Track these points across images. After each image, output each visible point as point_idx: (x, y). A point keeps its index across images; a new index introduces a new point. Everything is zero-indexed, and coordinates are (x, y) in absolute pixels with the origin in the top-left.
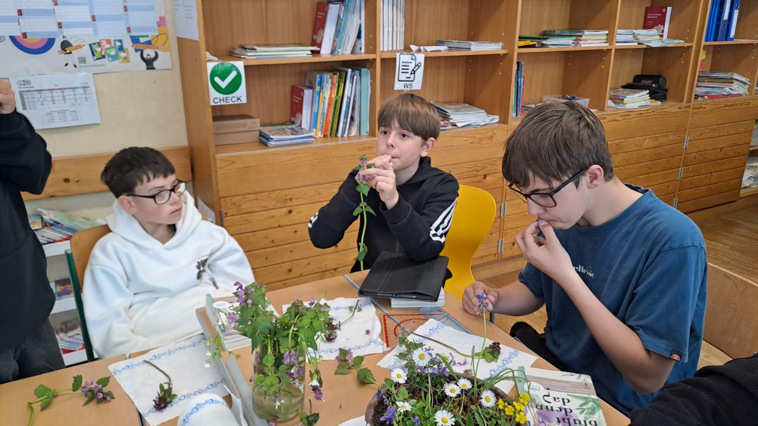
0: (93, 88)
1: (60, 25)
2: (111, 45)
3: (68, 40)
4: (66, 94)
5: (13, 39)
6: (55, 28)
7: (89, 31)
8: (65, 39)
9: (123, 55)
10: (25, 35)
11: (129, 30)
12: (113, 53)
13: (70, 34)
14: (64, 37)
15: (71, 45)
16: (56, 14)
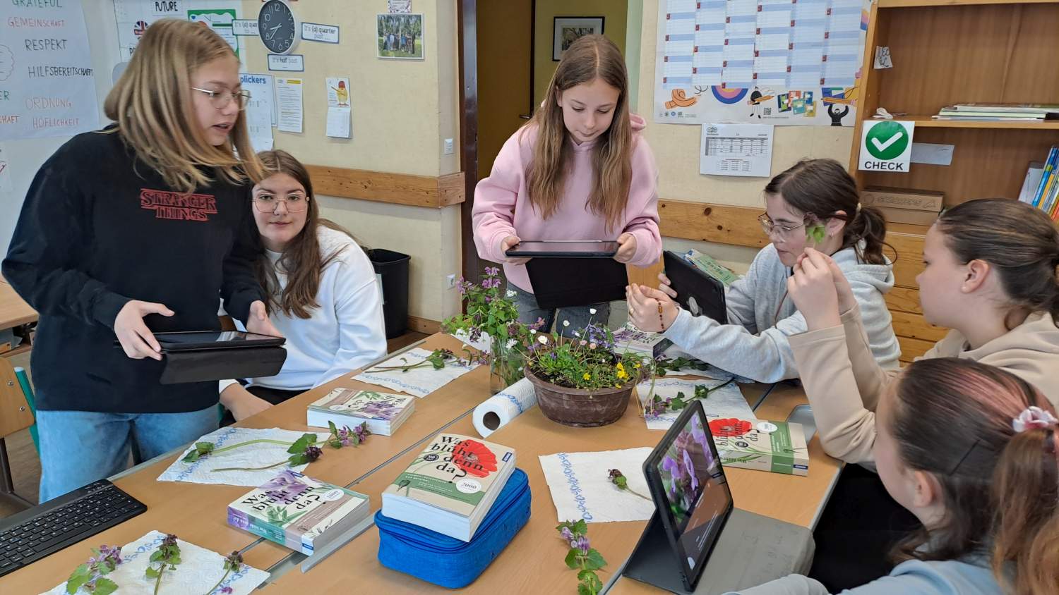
0: (770, 141)
1: (755, 76)
2: (799, 97)
3: (759, 91)
4: (744, 143)
5: (714, 88)
6: (750, 78)
7: (782, 82)
8: (756, 90)
9: (810, 108)
10: (724, 85)
11: (823, 81)
12: (800, 105)
13: (763, 86)
14: (756, 87)
15: (761, 96)
16: (755, 65)
